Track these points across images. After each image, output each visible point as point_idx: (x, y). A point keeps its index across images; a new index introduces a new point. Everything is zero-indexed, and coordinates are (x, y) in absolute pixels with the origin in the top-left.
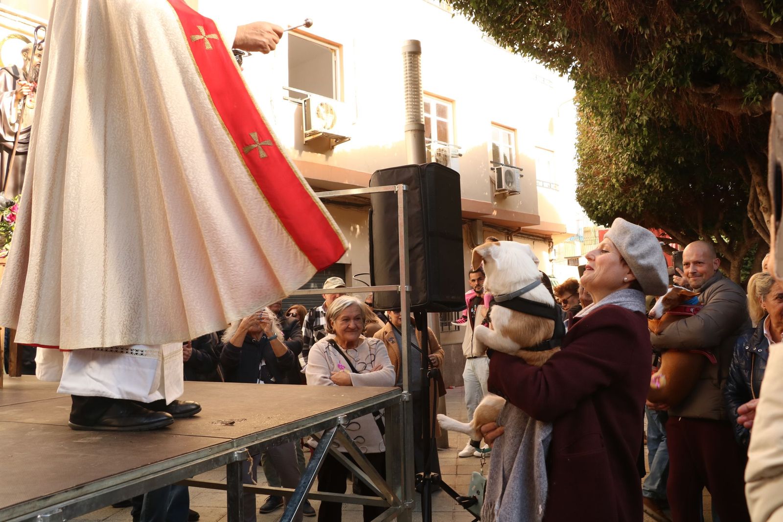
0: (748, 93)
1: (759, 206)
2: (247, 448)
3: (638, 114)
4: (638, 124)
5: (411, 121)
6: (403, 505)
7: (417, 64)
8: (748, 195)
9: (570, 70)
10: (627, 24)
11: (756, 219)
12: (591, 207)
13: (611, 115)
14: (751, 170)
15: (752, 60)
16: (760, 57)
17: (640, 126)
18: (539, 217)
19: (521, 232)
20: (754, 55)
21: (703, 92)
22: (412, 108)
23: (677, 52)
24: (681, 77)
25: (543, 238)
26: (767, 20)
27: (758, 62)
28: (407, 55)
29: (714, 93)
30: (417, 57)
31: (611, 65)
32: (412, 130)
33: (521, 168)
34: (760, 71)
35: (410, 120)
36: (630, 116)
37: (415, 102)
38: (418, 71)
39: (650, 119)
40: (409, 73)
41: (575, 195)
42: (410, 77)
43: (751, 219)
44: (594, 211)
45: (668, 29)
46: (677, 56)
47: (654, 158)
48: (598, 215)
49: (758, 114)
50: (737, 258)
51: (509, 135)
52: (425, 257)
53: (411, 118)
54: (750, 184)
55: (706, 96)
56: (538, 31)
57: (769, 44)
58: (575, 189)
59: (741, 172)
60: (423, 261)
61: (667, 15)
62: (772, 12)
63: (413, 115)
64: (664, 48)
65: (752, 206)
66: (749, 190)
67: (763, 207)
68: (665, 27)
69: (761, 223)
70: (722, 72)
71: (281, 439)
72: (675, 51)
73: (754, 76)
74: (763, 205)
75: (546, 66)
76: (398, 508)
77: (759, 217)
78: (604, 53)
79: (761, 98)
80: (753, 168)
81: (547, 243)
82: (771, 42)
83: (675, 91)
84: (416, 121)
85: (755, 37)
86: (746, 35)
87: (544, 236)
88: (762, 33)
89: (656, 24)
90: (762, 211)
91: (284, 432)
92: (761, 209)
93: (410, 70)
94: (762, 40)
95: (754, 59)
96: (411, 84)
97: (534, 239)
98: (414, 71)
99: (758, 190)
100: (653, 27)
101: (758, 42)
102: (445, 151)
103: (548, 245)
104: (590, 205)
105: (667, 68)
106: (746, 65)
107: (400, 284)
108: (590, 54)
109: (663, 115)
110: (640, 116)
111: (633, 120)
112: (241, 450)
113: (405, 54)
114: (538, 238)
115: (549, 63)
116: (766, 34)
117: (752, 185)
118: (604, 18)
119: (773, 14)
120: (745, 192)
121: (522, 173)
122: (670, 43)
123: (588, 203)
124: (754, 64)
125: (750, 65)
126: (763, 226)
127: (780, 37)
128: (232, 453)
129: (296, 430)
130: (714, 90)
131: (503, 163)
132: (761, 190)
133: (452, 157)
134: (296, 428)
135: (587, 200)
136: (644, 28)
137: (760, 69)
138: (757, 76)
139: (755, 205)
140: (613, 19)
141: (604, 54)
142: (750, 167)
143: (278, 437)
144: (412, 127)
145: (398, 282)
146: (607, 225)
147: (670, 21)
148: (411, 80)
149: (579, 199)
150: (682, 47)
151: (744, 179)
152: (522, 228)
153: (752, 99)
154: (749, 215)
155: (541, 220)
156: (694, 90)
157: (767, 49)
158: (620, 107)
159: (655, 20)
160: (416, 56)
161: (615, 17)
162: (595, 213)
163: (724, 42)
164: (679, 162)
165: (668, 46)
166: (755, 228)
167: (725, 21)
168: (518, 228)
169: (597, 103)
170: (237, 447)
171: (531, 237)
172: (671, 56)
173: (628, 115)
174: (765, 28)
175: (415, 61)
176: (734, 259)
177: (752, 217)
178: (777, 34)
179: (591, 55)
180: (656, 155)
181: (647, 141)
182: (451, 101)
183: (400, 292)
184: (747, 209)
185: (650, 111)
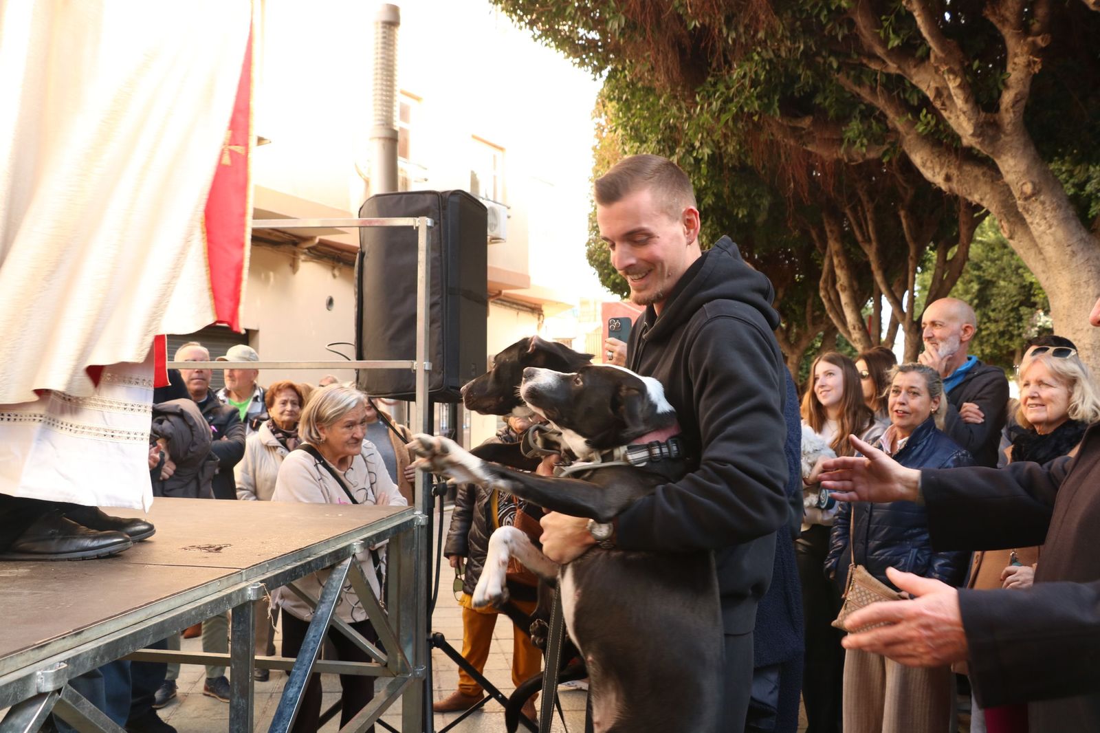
0: (850, 134)
1: (834, 282)
2: (261, 582)
3: (697, 144)
4: (695, 159)
5: (379, 125)
6: (414, 672)
7: (393, 41)
8: (820, 268)
9: (605, 73)
10: (707, 20)
11: (830, 300)
12: (605, 268)
13: (658, 142)
14: (829, 234)
15: (857, 89)
16: (868, 87)
17: (698, 161)
18: (528, 278)
19: (501, 297)
20: (860, 83)
21: (791, 125)
22: (382, 105)
23: (767, 67)
24: (766, 101)
25: (530, 308)
26: (884, 42)
27: (865, 93)
28: (380, 25)
29: (805, 127)
30: (393, 30)
31: (675, 73)
32: (380, 138)
33: (509, 205)
34: (865, 105)
35: (379, 123)
36: (684, 146)
37: (387, 96)
38: (393, 51)
39: (714, 153)
40: (382, 53)
41: (585, 250)
42: (383, 58)
43: (824, 300)
44: (610, 274)
45: (761, 35)
46: (768, 72)
47: (707, 206)
48: (615, 279)
49: (856, 161)
50: (797, 351)
51: (494, 156)
52: (443, 324)
53: (379, 120)
54: (825, 253)
55: (795, 129)
56: (579, 13)
57: (882, 72)
58: (587, 241)
59: (814, 235)
60: (440, 329)
61: (764, 17)
62: (891, 32)
63: (383, 115)
64: (751, 59)
65: (826, 281)
66: (822, 260)
67: (841, 285)
68: (756, 32)
69: (836, 306)
70: (818, 100)
71: (295, 572)
72: (765, 65)
73: (858, 111)
74: (841, 282)
75: (574, 64)
76: (407, 676)
77: (833, 297)
78: (667, 55)
79: (865, 141)
80: (831, 231)
81: (536, 316)
82: (884, 71)
83: (756, 118)
84: (387, 124)
85: (865, 61)
86: (855, 57)
87: (533, 306)
88: (873, 56)
89: (747, 27)
90: (839, 289)
91: (295, 561)
92: (838, 286)
93: (383, 48)
94: (874, 66)
95: (860, 87)
96: (382, 69)
97: (519, 309)
98: (388, 50)
99: (836, 261)
100: (741, 30)
101: (868, 67)
102: (406, 172)
103: (537, 319)
104: (606, 265)
105: (751, 87)
106: (849, 95)
107: (415, 359)
108: (646, 54)
109: (730, 149)
110: (699, 148)
111: (689, 152)
112: (254, 585)
113: (377, 23)
114: (525, 308)
115: (578, 60)
116: (878, 58)
117: (828, 254)
118: (676, 9)
119: (892, 36)
120: (818, 262)
121: (509, 212)
122: (759, 54)
123: (603, 262)
124: (858, 95)
125: (853, 96)
126: (838, 309)
127: (895, 66)
128: (244, 589)
129: (309, 559)
130: (806, 122)
131: (484, 197)
132: (840, 261)
133: (416, 181)
134: (309, 557)
135: (602, 258)
136: (729, 30)
137: (865, 102)
138: (861, 112)
139: (830, 280)
140: (690, 11)
141: (666, 57)
142: (827, 229)
143: (293, 568)
144: (382, 132)
145: (412, 356)
146: (625, 294)
147: (765, 25)
148: (383, 64)
149: (590, 256)
150: (775, 60)
151: (818, 245)
152: (504, 292)
153: (855, 142)
154: (822, 294)
155: (533, 282)
156: (780, 121)
157: (878, 78)
158: (671, 132)
159: (747, 21)
160: (392, 27)
161: (693, 8)
162: (612, 277)
163: (828, 62)
164: (740, 216)
165: (756, 57)
166: (828, 312)
167: (833, 34)
168: (497, 292)
169: (639, 123)
170: (246, 580)
171: (515, 306)
172: (760, 71)
173: (682, 144)
174: (879, 51)
175: (390, 35)
176: (793, 353)
177: (825, 297)
178: (891, 60)
179: (649, 56)
180: (711, 202)
181: (704, 183)
182: (417, 99)
183: (415, 371)
184: (818, 285)
185: (713, 141)
